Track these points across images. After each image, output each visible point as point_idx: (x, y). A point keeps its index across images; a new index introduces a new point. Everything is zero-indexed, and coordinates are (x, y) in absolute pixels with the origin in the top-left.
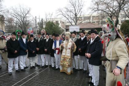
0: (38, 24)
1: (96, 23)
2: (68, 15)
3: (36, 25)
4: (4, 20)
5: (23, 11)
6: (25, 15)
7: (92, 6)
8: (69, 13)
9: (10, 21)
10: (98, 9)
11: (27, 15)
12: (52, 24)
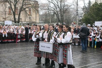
0: (83, 9)
3: (77, 10)
4: (38, 7)
12: (100, 7)
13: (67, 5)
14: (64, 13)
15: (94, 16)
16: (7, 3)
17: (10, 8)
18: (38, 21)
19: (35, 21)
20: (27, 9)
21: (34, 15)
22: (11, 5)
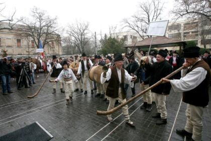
0: (101, 41)
1: (191, 33)
2: (137, 26)
3: (96, 43)
4: (61, 41)
5: (79, 27)
6: (82, 31)
7: (176, 8)
8: (139, 24)
9: (67, 40)
10: (187, 11)
11: (85, 32)
12: (114, 41)
13: (87, 38)
14: (84, 45)
15: (109, 48)
16: (31, 37)
17: (33, 42)
18: (61, 53)
19: (58, 53)
20: (50, 43)
21: (56, 48)
22: (34, 39)
